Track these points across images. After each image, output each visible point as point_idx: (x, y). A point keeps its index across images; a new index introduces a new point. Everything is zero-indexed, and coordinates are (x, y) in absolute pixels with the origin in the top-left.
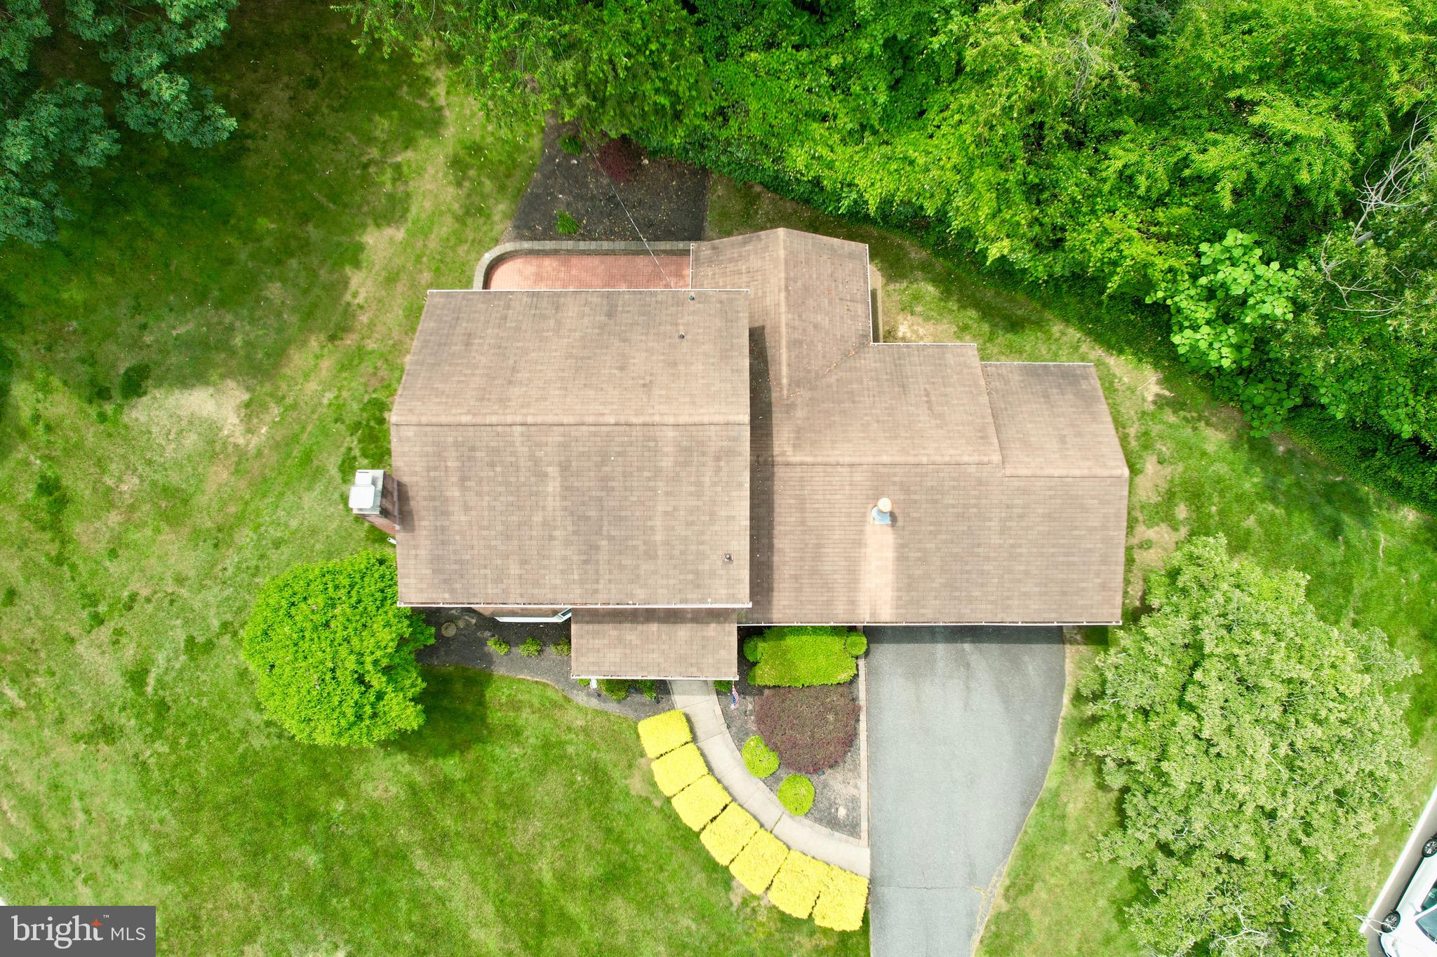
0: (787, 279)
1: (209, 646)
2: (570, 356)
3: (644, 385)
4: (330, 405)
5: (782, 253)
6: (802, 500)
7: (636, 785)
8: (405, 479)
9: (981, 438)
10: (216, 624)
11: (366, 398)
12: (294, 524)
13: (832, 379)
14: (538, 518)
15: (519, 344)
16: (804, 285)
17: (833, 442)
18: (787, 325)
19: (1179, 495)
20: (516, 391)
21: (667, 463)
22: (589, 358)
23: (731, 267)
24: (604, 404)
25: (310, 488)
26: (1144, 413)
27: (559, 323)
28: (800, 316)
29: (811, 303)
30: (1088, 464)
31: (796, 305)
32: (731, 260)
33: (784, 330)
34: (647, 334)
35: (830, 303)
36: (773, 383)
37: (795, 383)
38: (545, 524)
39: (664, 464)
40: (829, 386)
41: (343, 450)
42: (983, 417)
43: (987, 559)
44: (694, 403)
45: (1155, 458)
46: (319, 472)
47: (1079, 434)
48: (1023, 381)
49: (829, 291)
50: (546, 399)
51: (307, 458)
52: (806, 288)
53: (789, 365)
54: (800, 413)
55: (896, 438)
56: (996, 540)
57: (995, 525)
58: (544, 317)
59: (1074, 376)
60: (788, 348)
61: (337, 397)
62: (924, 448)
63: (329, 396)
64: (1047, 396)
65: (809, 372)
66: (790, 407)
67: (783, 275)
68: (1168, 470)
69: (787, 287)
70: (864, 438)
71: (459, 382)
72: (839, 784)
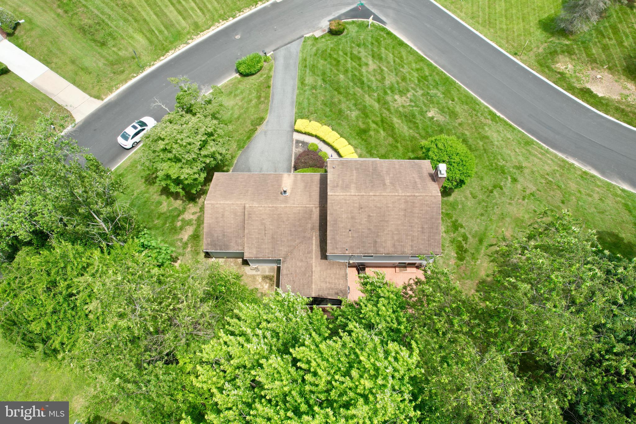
0: (312, 276)
1: (495, 187)
2: (387, 221)
3: (362, 208)
4: (477, 259)
5: (313, 287)
6: (310, 196)
7: (359, 150)
8: (433, 183)
9: (250, 214)
10: (495, 193)
11: (465, 262)
12: (478, 220)
13: (297, 241)
14: (391, 175)
15: (405, 228)
16: (305, 275)
17: (299, 213)
18: (312, 258)
19: (178, 229)
20: (403, 206)
21: (353, 185)
22: (381, 221)
23: (333, 286)
24: (374, 200)
25: (476, 231)
26: (183, 256)
27: (393, 238)
28: (308, 263)
29: (303, 269)
30: (217, 206)
31: (309, 267)
32: (332, 289)
33: (314, 257)
34: (362, 232)
35: (296, 271)
36: (318, 238)
37: (311, 238)
38: (389, 174)
39: (354, 185)
40: (299, 238)
41: (468, 243)
42: (248, 223)
43: (253, 185)
44: (345, 200)
45: (183, 240)
46: (473, 237)
47: (217, 218)
48: (231, 242)
49: (296, 276)
50: (393, 202)
51: (481, 241)
52: (305, 274)
53: (312, 244)
54: (309, 226)
55: (278, 214)
56: (250, 189)
57: (250, 192)
58: (399, 241)
59: (211, 245)
60: (312, 250)
61: (475, 262)
62: (270, 210)
63: (479, 262)
64: (224, 235)
65: (305, 243)
66: (312, 229)
67: (313, 277)
68: (180, 237)
69: (312, 273)
70: (289, 214)
71: (422, 210)
72: (301, 150)
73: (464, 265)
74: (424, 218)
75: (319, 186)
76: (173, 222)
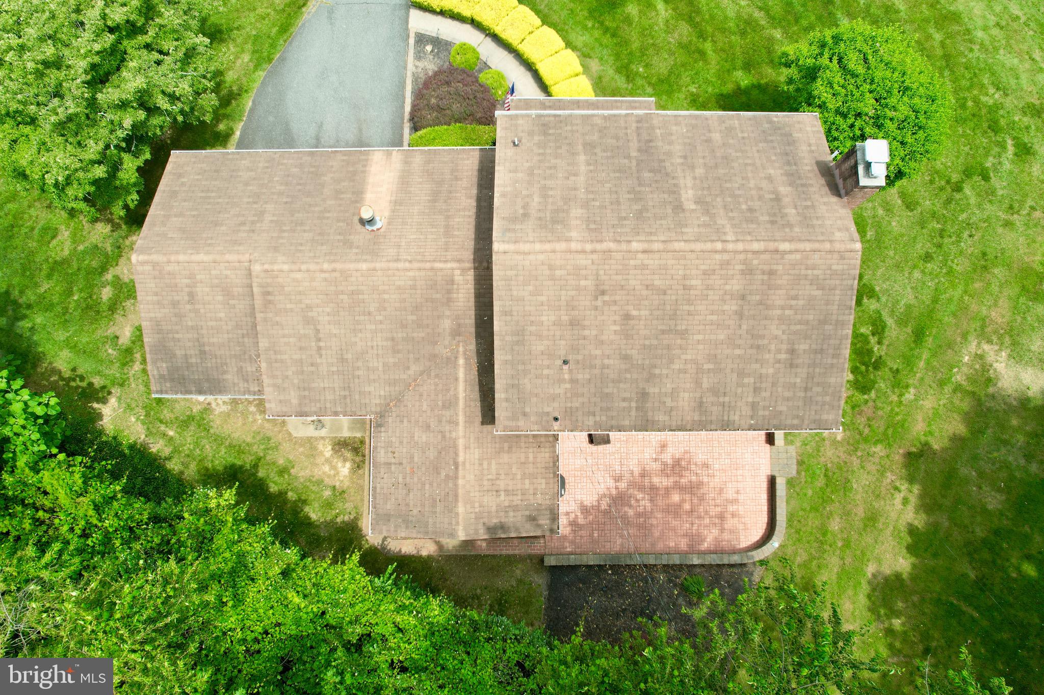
0: (456, 478)
1: (968, 173)
2: (683, 334)
3: (603, 293)
4: (907, 386)
5: (461, 509)
6: (448, 230)
7: (595, 65)
8: (834, 199)
9: (268, 293)
10: (967, 190)
11: (873, 394)
12: (917, 274)
13: (414, 369)
14: (699, 171)
15: (738, 352)
16: (438, 473)
17: (414, 287)
18: (457, 424)
19: (105, 308)
20: (736, 285)
21: (576, 212)
22: (663, 332)
23: (517, 500)
24: (644, 267)
25: (909, 307)
26: (122, 385)
27: (698, 383)
28: (444, 437)
29: (432, 454)
30: (169, 268)
31: (448, 448)
32: (516, 508)
33: (461, 419)
34: (604, 367)
35: (412, 458)
36: (474, 360)
37: (451, 361)
38: (692, 167)
39: (580, 211)
40: (417, 360)
41: (886, 342)
42: (265, 320)
43: (280, 194)
44: (551, 268)
45: (121, 341)
46: (902, 322)
47: (175, 304)
48: (225, 372)
49: (413, 472)
50: (705, 273)
51: (919, 336)
52: (437, 470)
53: (457, 379)
54: (447, 324)
55: (353, 293)
56: (270, 207)
57: (268, 217)
58: (714, 391)
59: (172, 380)
60: (456, 398)
61: (901, 395)
62: (325, 280)
63: (910, 395)
64: (203, 353)
65: (437, 376)
66: (456, 332)
67: (461, 482)
68: (110, 332)
69: (457, 468)
70: (384, 292)
71: (795, 298)
72: (430, 66)
73: (870, 404)
74: (800, 322)
75: (474, 191)
76: (90, 288)
